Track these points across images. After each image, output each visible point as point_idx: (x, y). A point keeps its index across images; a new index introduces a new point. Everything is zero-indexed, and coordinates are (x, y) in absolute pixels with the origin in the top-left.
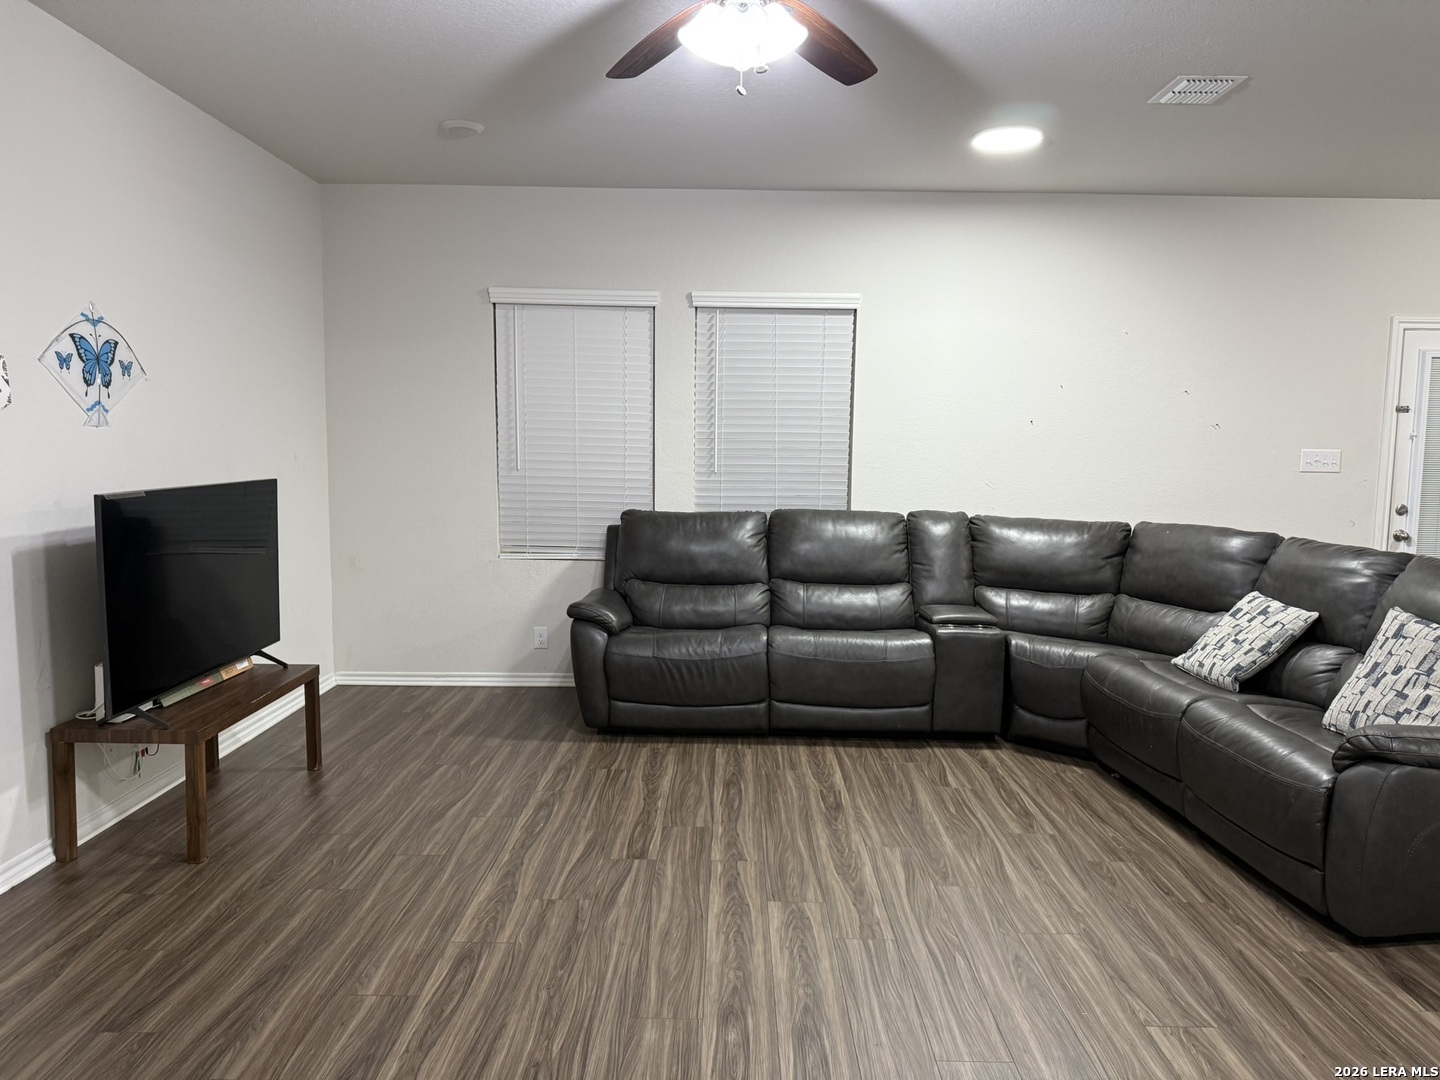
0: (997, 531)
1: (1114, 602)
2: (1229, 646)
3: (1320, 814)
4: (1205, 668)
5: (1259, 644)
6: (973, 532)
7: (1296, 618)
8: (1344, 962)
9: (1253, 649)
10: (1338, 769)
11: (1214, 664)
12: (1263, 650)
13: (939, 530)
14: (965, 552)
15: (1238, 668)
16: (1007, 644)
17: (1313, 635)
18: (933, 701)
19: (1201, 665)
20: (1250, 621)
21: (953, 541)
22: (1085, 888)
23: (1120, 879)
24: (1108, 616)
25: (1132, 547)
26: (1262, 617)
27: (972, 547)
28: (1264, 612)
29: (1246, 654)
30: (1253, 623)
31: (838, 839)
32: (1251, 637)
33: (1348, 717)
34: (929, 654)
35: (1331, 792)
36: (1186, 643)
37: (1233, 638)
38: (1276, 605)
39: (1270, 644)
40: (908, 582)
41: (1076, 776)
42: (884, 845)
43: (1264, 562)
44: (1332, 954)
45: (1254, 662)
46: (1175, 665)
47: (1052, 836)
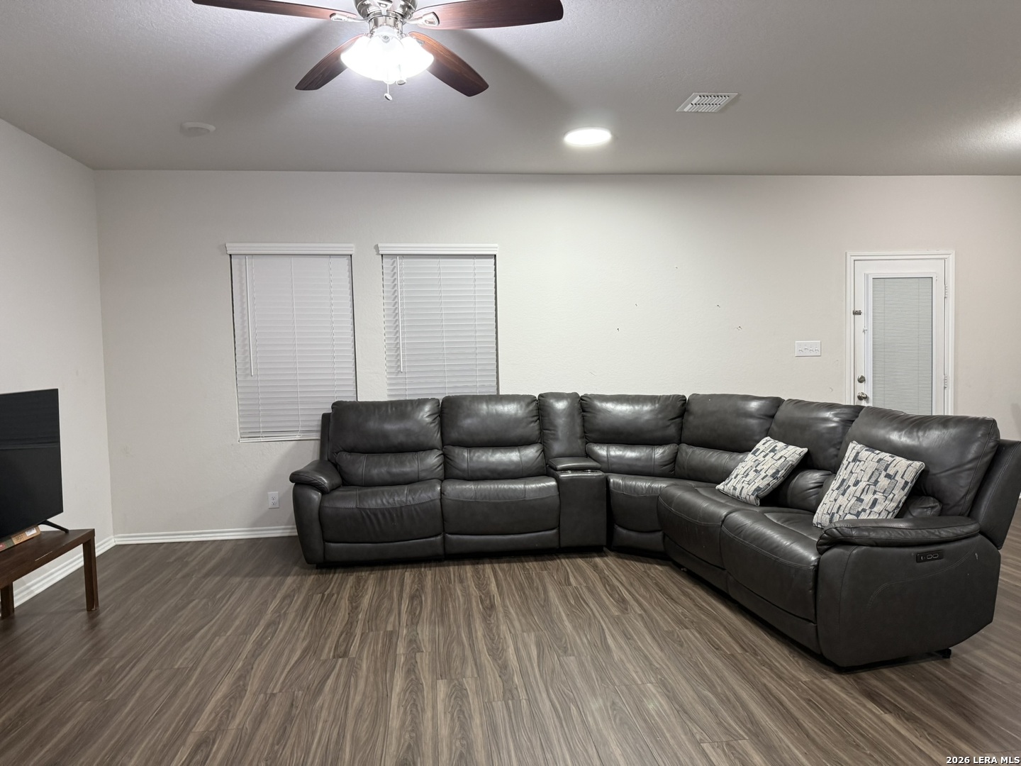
0: (598, 404)
1: (678, 449)
2: (752, 474)
3: (811, 584)
4: (737, 490)
5: (771, 472)
6: (583, 406)
7: (794, 453)
8: (834, 686)
9: (767, 475)
10: (821, 552)
11: (743, 487)
12: (774, 476)
13: (561, 405)
14: (578, 421)
15: (758, 489)
16: (607, 482)
17: (806, 464)
18: (559, 526)
19: (735, 489)
20: (764, 457)
21: (570, 413)
22: (662, 650)
23: (685, 641)
24: (674, 459)
25: (688, 411)
26: (772, 454)
27: (583, 416)
28: (773, 450)
29: (763, 479)
30: (767, 458)
31: (491, 630)
32: (766, 467)
33: (828, 517)
34: (555, 493)
35: (817, 568)
36: (724, 474)
37: (754, 469)
38: (781, 445)
39: (778, 471)
40: (541, 443)
41: (658, 571)
42: (523, 631)
43: (772, 417)
44: (826, 681)
45: (769, 484)
46: (719, 490)
47: (640, 615)
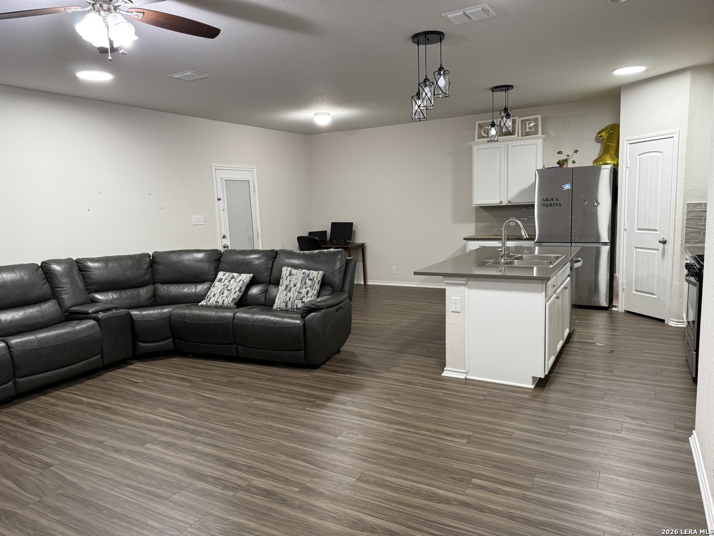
0: (90, 264)
1: (155, 288)
2: (226, 293)
4: (220, 303)
5: (237, 289)
6: (80, 266)
7: (246, 277)
9: (236, 291)
10: (303, 317)
11: (224, 300)
12: (240, 290)
13: (57, 268)
14: (78, 278)
15: (234, 299)
16: (131, 315)
17: (252, 283)
18: (102, 351)
19: (217, 302)
20: (229, 282)
21: (68, 273)
24: (155, 294)
25: (155, 263)
26: (233, 280)
27: (82, 275)
28: (233, 277)
29: (235, 293)
30: (231, 282)
32: (233, 287)
34: (97, 328)
35: (304, 324)
36: (202, 296)
37: (226, 289)
38: (235, 275)
39: (241, 288)
40: (54, 298)
43: (220, 261)
45: (238, 296)
46: (202, 305)
47: (202, 380)
